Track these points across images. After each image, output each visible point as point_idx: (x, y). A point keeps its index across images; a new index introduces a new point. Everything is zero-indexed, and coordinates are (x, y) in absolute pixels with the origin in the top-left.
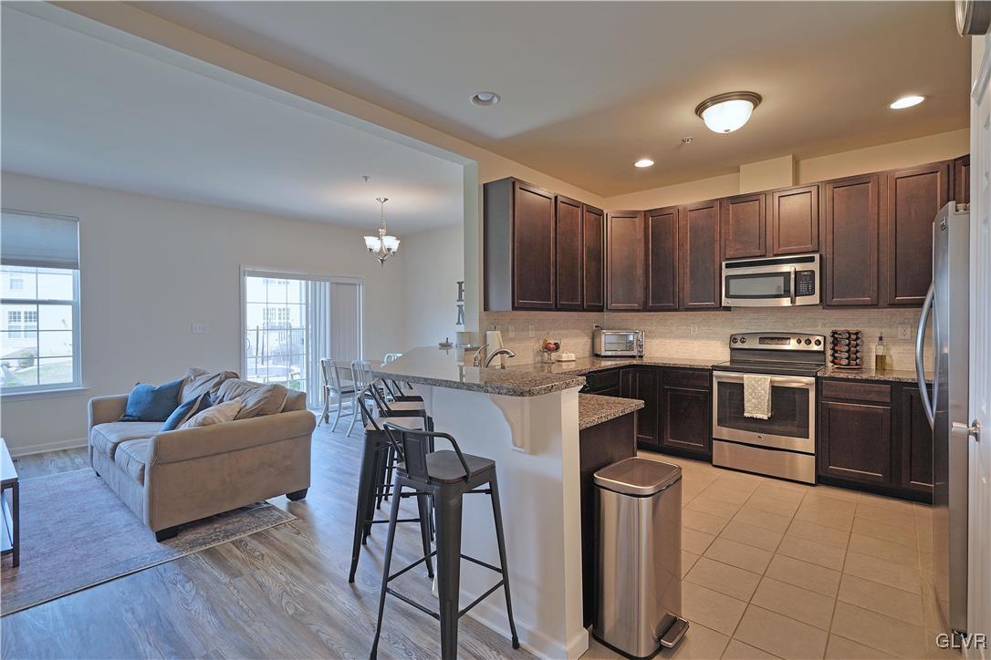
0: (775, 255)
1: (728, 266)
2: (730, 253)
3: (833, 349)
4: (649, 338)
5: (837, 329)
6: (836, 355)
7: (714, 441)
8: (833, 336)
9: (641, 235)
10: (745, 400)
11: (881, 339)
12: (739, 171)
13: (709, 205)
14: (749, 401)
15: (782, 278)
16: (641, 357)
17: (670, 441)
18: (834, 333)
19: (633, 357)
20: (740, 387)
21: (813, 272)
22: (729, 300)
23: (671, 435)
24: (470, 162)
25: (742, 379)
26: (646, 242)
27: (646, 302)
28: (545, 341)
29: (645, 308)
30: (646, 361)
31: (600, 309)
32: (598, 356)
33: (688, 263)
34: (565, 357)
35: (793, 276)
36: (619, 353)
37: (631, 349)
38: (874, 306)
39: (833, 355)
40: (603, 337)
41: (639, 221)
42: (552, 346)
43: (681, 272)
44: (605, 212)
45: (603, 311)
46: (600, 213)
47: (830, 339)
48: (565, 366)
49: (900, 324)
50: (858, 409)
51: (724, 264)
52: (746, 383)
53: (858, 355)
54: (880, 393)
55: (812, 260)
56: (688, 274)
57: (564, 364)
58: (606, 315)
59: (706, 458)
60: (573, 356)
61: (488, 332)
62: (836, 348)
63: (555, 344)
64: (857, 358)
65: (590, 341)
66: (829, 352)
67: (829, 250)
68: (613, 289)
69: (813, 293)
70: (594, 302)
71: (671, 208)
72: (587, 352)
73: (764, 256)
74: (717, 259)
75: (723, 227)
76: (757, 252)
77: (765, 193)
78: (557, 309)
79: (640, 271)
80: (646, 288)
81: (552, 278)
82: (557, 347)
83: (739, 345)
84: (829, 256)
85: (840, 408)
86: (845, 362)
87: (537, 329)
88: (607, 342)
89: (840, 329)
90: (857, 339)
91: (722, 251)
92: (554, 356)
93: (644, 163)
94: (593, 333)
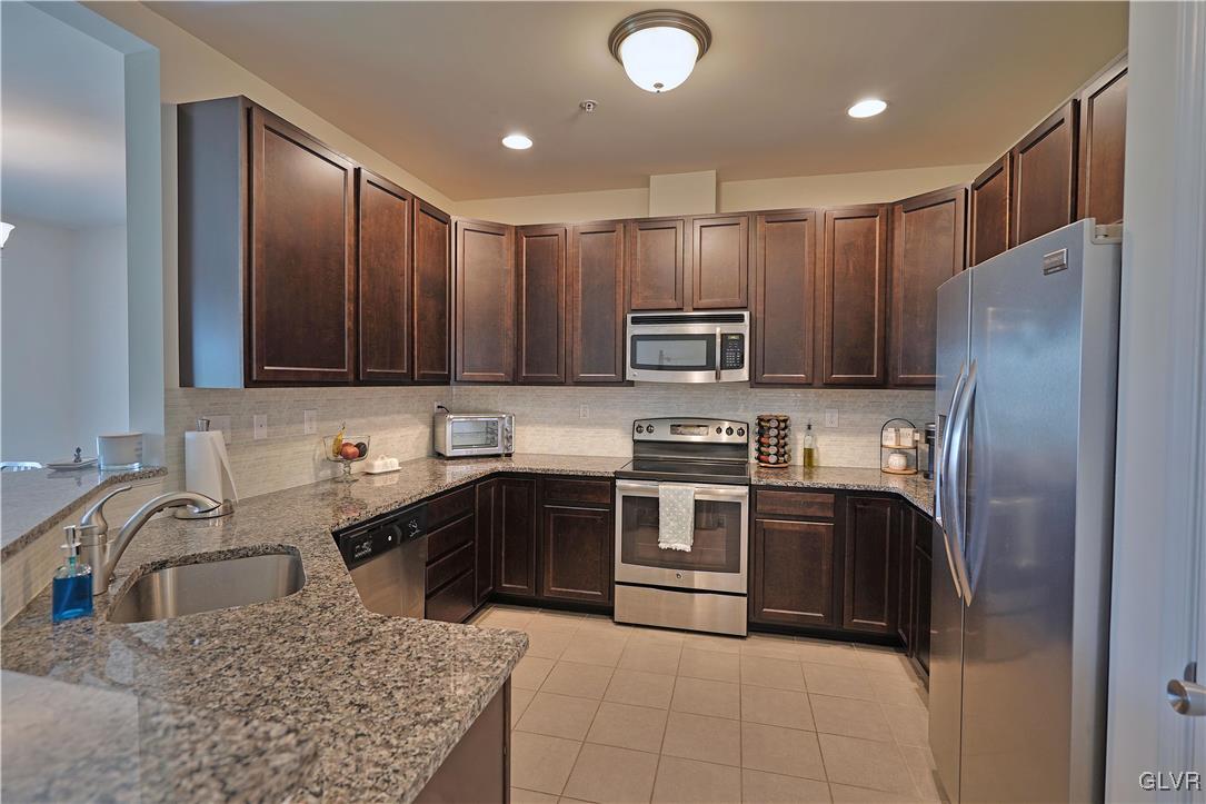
0: (695, 310)
1: (635, 321)
2: (637, 302)
3: (759, 441)
4: (521, 424)
5: (764, 414)
6: (762, 449)
7: (616, 586)
8: (759, 424)
9: (510, 264)
10: (661, 523)
11: (809, 427)
12: (648, 185)
13: (610, 227)
14: (667, 524)
15: (705, 342)
16: (509, 455)
17: (552, 590)
18: (760, 419)
19: (497, 456)
20: (654, 503)
21: (742, 336)
22: (636, 372)
23: (554, 579)
24: (141, 45)
25: (657, 491)
26: (518, 275)
27: (517, 371)
28: (337, 441)
29: (516, 380)
30: (517, 465)
31: (444, 381)
32: (440, 456)
33: (580, 314)
34: (378, 466)
35: (718, 340)
36: (475, 451)
37: (493, 443)
38: (808, 385)
39: (759, 450)
40: (449, 427)
41: (507, 241)
42: (351, 450)
43: (569, 326)
44: (454, 219)
45: (449, 384)
46: (444, 220)
47: (754, 428)
48: (378, 482)
49: (827, 407)
50: (797, 528)
51: (629, 317)
52: (662, 497)
53: (786, 448)
54: (822, 505)
55: (740, 319)
56: (580, 331)
57: (376, 478)
58: (454, 389)
59: (605, 610)
60: (394, 464)
61: (188, 435)
62: (763, 440)
63: (358, 446)
64: (785, 453)
65: (427, 431)
66: (753, 446)
67: (760, 308)
68: (465, 348)
69: (740, 365)
70: (432, 368)
71: (553, 226)
72: (423, 451)
73: (681, 309)
74: (620, 308)
75: (628, 263)
76: (672, 303)
77: (682, 220)
78: (358, 383)
79: (508, 322)
80: (518, 349)
81: (348, 324)
82: (362, 450)
83: (645, 436)
84: (760, 316)
85: (777, 527)
86: (773, 459)
87: (322, 419)
88: (456, 433)
89: (765, 413)
90: (786, 427)
91: (627, 298)
92: (356, 466)
93: (517, 142)
94: (434, 418)
